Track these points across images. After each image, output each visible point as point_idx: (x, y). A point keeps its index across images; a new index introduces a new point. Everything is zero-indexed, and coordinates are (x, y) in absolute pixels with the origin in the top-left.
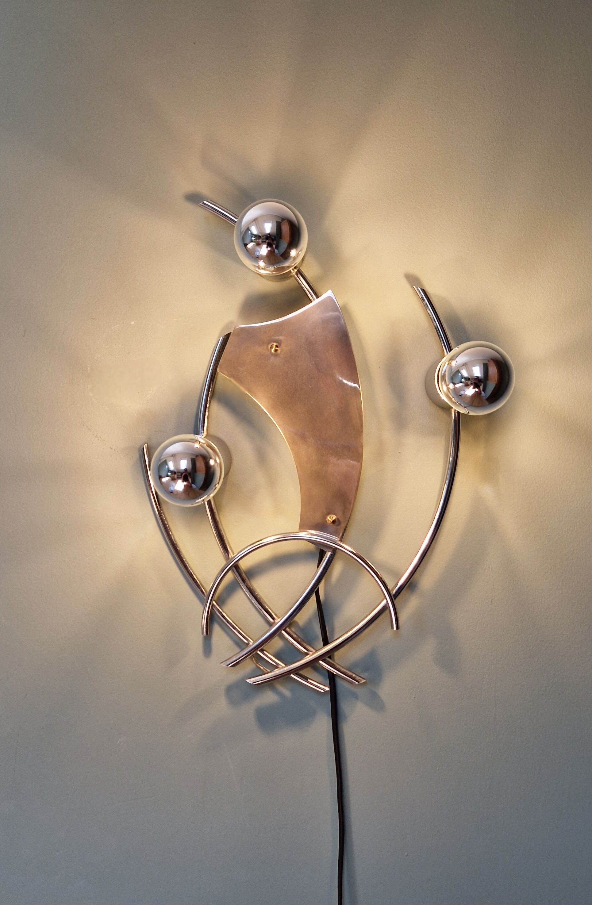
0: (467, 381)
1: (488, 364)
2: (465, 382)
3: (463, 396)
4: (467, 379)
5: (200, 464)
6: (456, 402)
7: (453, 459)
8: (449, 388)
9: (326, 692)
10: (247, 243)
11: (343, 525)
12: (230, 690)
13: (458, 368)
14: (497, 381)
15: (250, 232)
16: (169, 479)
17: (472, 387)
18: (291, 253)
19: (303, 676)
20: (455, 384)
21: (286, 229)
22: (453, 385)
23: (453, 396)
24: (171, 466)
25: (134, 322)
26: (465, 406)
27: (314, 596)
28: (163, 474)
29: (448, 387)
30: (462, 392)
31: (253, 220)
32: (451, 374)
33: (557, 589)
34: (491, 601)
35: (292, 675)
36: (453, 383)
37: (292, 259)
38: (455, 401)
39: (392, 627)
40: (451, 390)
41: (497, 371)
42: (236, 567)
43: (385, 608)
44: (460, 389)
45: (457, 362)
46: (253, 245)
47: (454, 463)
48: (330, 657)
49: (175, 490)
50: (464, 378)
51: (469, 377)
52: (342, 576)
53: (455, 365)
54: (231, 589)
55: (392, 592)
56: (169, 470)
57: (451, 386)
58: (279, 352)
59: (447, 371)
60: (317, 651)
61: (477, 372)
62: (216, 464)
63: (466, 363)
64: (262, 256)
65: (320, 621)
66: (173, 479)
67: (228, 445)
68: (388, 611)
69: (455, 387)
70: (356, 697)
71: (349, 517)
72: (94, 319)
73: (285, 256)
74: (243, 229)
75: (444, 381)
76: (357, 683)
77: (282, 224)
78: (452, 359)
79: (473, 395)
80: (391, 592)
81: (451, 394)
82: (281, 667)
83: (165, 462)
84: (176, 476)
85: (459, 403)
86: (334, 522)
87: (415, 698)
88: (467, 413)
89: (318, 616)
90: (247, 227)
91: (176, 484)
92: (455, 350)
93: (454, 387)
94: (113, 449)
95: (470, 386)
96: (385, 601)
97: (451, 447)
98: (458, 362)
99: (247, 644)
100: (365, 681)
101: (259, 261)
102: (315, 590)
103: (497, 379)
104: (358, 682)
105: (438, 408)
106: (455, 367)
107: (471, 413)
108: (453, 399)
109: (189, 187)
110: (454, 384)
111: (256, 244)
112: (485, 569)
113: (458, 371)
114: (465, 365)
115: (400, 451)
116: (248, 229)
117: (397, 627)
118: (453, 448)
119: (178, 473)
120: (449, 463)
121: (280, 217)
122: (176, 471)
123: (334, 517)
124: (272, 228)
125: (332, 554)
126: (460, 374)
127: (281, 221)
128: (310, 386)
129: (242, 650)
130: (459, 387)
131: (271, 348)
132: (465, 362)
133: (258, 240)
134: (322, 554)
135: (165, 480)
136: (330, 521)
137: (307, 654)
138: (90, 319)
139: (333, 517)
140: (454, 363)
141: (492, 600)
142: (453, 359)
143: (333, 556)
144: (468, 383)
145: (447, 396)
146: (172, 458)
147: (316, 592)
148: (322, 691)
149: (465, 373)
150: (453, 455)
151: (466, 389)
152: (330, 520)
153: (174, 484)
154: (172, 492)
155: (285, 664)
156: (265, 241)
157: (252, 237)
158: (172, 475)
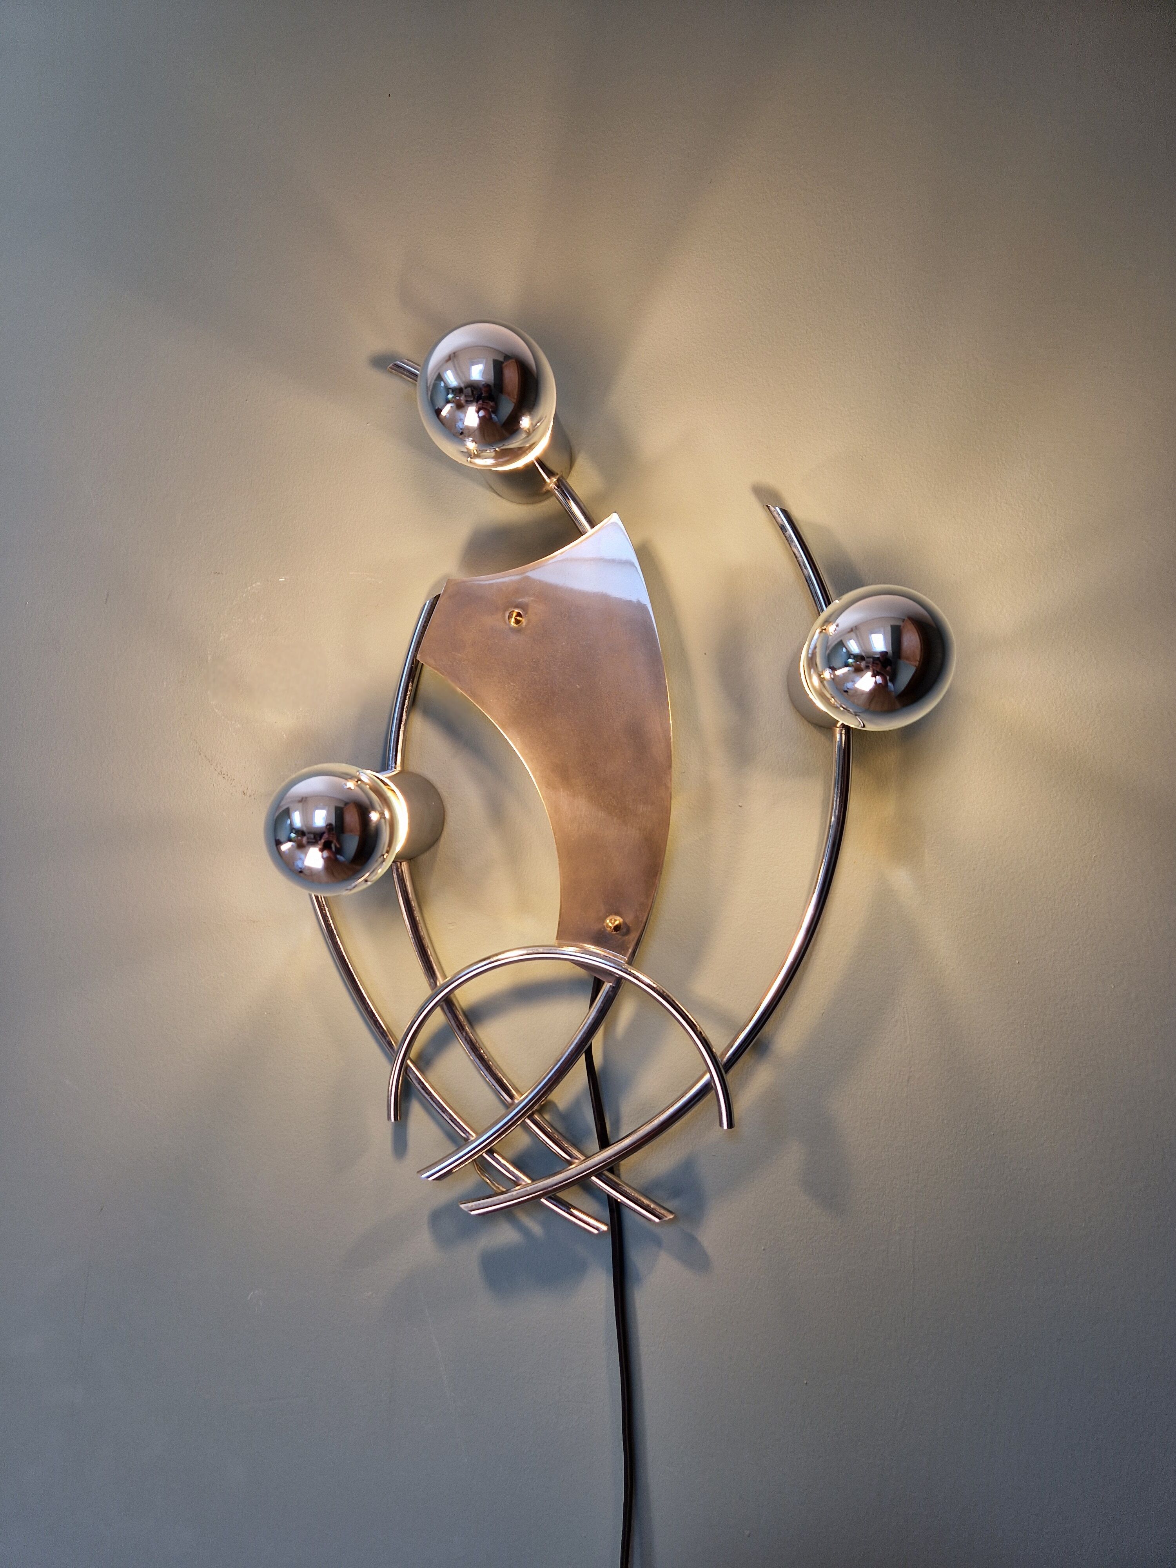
0: (858, 663)
1: (901, 627)
2: (854, 664)
3: (850, 692)
4: (859, 658)
5: (352, 818)
6: (838, 706)
7: (838, 818)
8: (824, 678)
9: (601, 1233)
10: (440, 408)
11: (633, 937)
12: (436, 1217)
13: (841, 636)
15: (443, 384)
16: (292, 846)
17: (869, 674)
18: (521, 422)
19: (563, 1202)
20: (836, 669)
21: (511, 376)
22: (830, 671)
23: (831, 694)
24: (297, 819)
25: (285, 579)
26: (855, 712)
27: (582, 1060)
28: (282, 836)
29: (822, 676)
30: (849, 685)
31: (447, 358)
32: (826, 650)
33: (1033, 1062)
34: (908, 1081)
35: (542, 1200)
36: (830, 668)
37: (524, 435)
38: (835, 703)
39: (721, 1124)
40: (828, 681)
41: (919, 641)
42: (448, 1003)
43: (708, 1088)
44: (845, 678)
45: (837, 626)
46: (450, 408)
47: (839, 825)
48: (611, 1171)
49: (305, 866)
50: (852, 657)
51: (863, 654)
52: (635, 1025)
53: (834, 631)
54: (440, 1041)
55: (722, 1060)
56: (292, 829)
57: (827, 674)
58: (523, 625)
59: (818, 645)
60: (587, 1158)
61: (879, 643)
62: (383, 820)
63: (856, 628)
64: (468, 428)
65: (593, 1105)
66: (301, 846)
67: (439, 790)
68: (713, 1092)
69: (834, 675)
70: (657, 1242)
71: (644, 920)
72: (219, 573)
73: (511, 427)
74: (431, 379)
75: (813, 667)
76: (657, 1220)
77: (504, 365)
78: (827, 622)
79: (870, 690)
80: (719, 1059)
81: (827, 691)
82: (524, 1183)
83: (287, 813)
84: (305, 840)
85: (844, 708)
86: (617, 928)
87: (764, 1249)
88: (862, 727)
89: (590, 1097)
90: (437, 374)
91: (306, 854)
92: (836, 603)
93: (832, 676)
94: (249, 794)
95: (865, 671)
96: (708, 1076)
97: (834, 797)
98: (839, 626)
99: (466, 1140)
100: (672, 1217)
101: (466, 441)
102: (584, 1047)
103: (918, 659)
104: (659, 1218)
105: (811, 727)
106: (835, 635)
107: (870, 727)
108: (833, 700)
109: (377, 345)
110: (833, 669)
111: (455, 406)
112: (896, 1021)
113: (841, 644)
114: (853, 630)
115: (740, 804)
116: (440, 378)
117: (731, 1125)
118: (837, 799)
119: (310, 833)
120: (830, 826)
121: (502, 352)
122: (304, 829)
123: (618, 920)
124: (484, 372)
125: (614, 985)
126: (844, 650)
127: (501, 359)
128: (578, 686)
129: (459, 1148)
130: (843, 674)
131: (510, 617)
132: (855, 625)
133: (458, 398)
134: (598, 985)
135: (286, 847)
136: (611, 927)
137: (570, 1163)
138: (213, 573)
139: (616, 920)
140: (831, 629)
141: (909, 1077)
142: (830, 620)
143: (617, 989)
144: (859, 665)
145: (822, 696)
146: (300, 805)
147: (586, 1052)
148: (596, 1232)
149: (854, 647)
150: (837, 812)
151: (858, 678)
152: (610, 924)
153: (302, 856)
154: (301, 872)
155: (530, 1178)
156: (472, 399)
157: (448, 394)
158: (299, 838)
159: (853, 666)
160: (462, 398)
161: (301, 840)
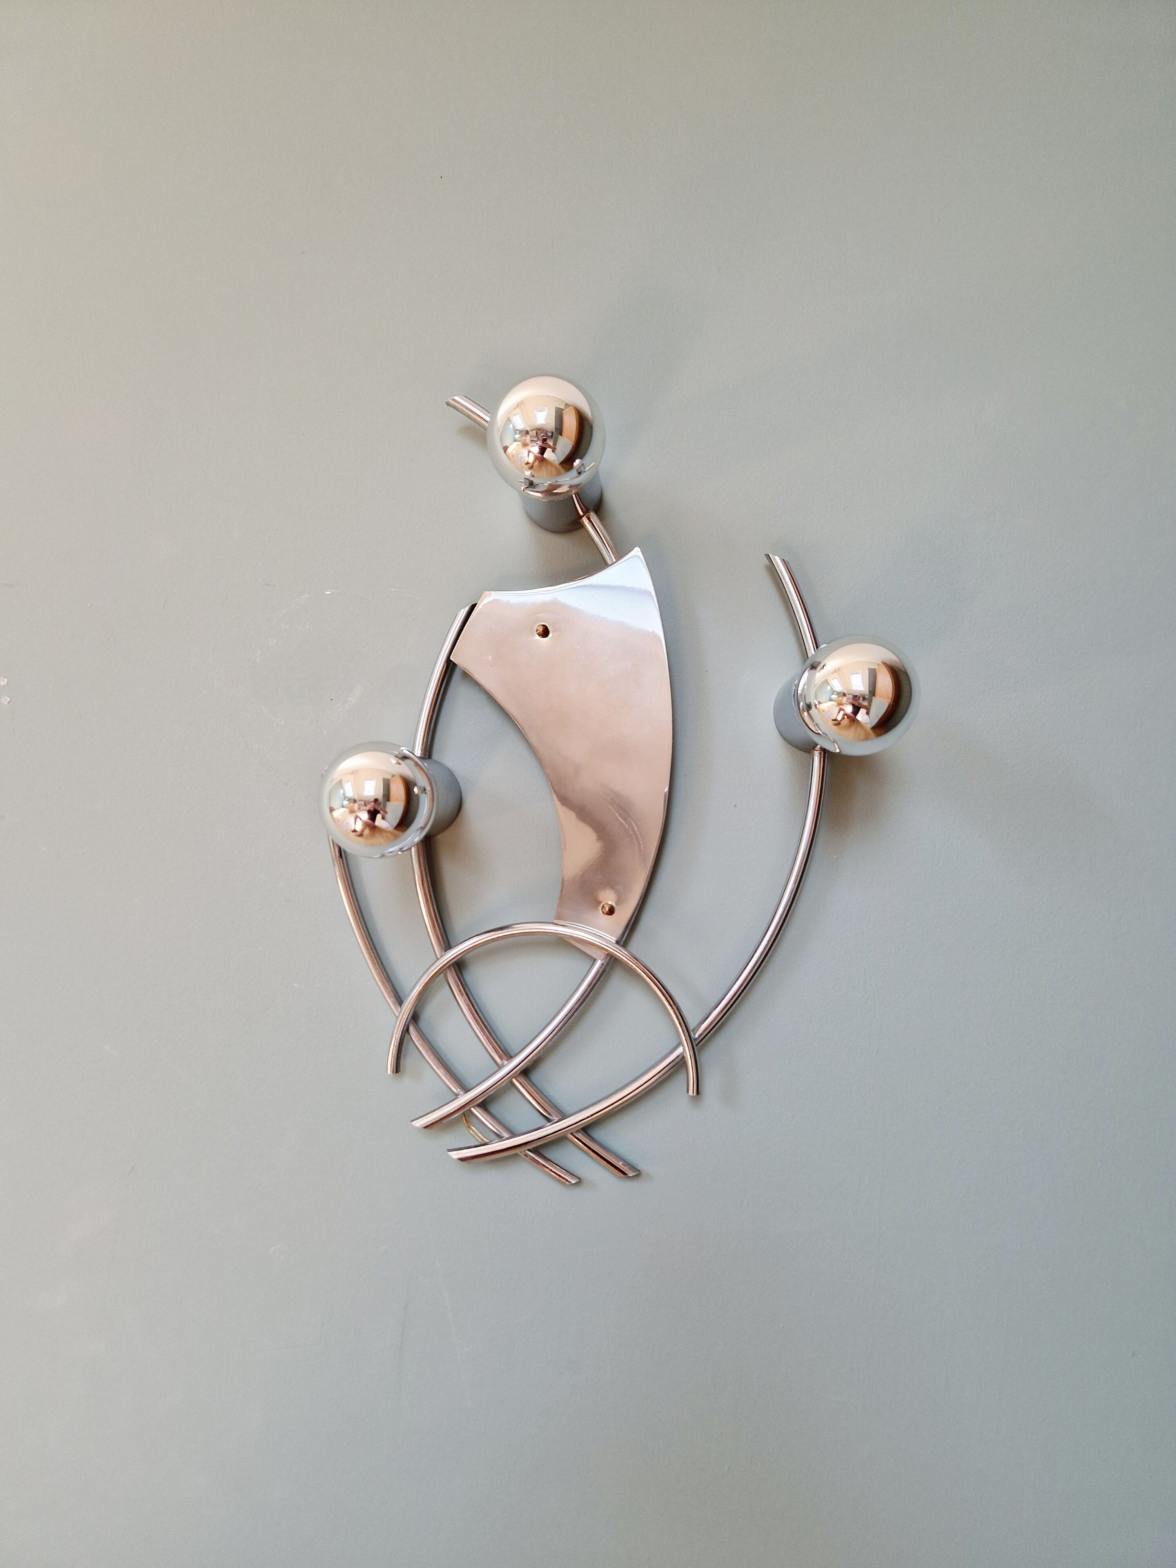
0: (840, 698)
1: (876, 670)
2: (837, 699)
9: (573, 1185)
14: (892, 698)
15: (511, 426)
21: (570, 421)
25: (332, 592)
39: (688, 1090)
41: (891, 684)
43: (680, 1063)
50: (835, 693)
55: (694, 1035)
56: (346, 798)
61: (858, 683)
63: (839, 669)
68: (684, 1065)
76: (624, 1177)
77: (564, 412)
80: (692, 1034)
86: (611, 912)
94: (290, 785)
96: (680, 1049)
100: (636, 1173)
104: (625, 1174)
117: (698, 1093)
119: (360, 800)
121: (563, 403)
122: (356, 798)
124: (547, 418)
127: (563, 407)
131: (537, 630)
133: (523, 438)
136: (605, 910)
144: (841, 700)
146: (351, 777)
148: (568, 1182)
152: (605, 907)
156: (536, 439)
157: (516, 434)
158: (352, 804)
159: (836, 701)
160: (527, 438)
161: (353, 807)
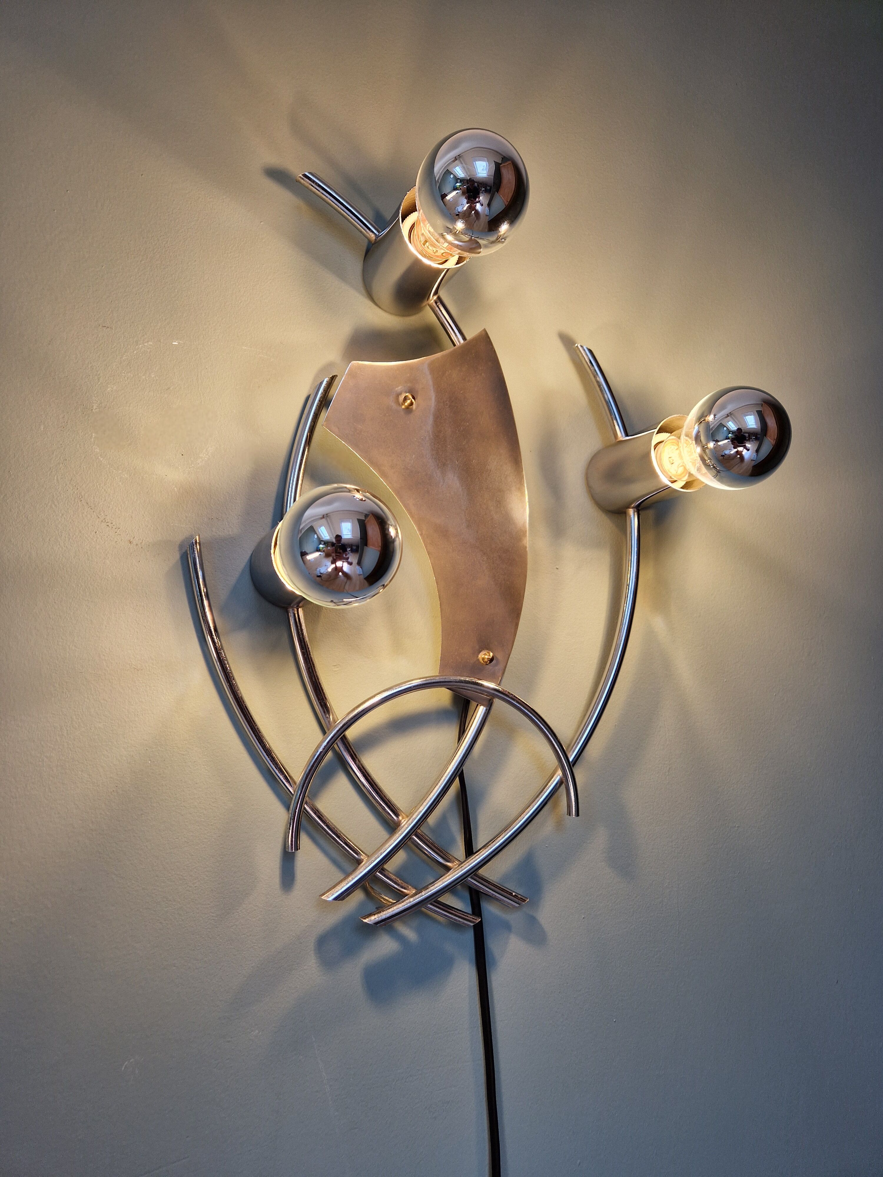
5: (373, 531)
11: (502, 666)
19: (443, 904)
25: (179, 343)
34: (669, 771)
58: (414, 406)
70: (507, 927)
71: (509, 654)
72: (108, 328)
82: (411, 893)
87: (585, 919)
94: (134, 543)
112: (660, 727)
115: (557, 567)
117: (577, 814)
125: (488, 708)
136: (485, 660)
139: (489, 654)
143: (488, 712)
152: (484, 657)
